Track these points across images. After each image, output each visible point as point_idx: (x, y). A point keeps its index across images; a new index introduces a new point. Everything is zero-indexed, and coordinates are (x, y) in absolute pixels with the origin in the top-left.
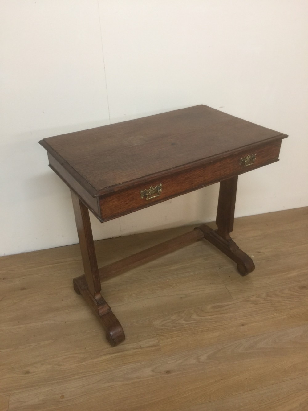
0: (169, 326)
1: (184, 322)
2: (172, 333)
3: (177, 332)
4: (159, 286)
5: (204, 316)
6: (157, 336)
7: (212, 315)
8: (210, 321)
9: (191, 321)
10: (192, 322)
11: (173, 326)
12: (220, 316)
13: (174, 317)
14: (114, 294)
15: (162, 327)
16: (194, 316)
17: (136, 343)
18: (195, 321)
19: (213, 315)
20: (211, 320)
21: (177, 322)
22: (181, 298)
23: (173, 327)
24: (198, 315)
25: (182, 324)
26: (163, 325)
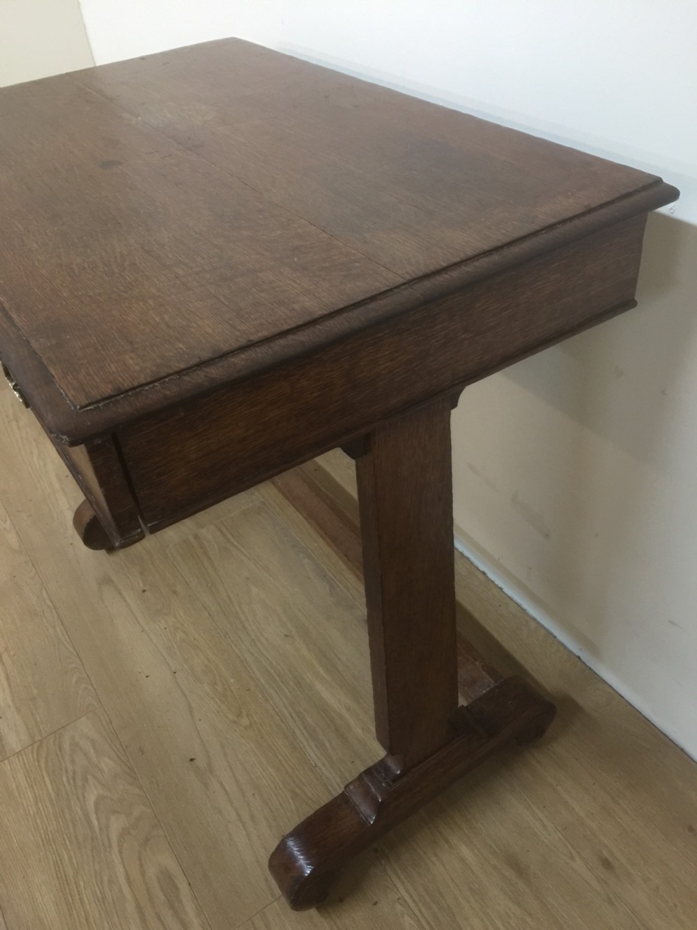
0: (73, 762)
1: (91, 799)
2: (47, 779)
3: (51, 791)
4: (232, 681)
5: (120, 852)
6: (36, 745)
7: (128, 878)
8: (106, 878)
9: (98, 819)
10: (95, 822)
11: (74, 772)
12: (131, 907)
13: (107, 764)
14: (175, 592)
15: (67, 747)
16: (117, 824)
17: (11, 703)
18: (100, 829)
19: (130, 884)
20: (110, 882)
21: (90, 777)
22: (192, 760)
23: (71, 773)
24: (125, 832)
25: (84, 797)
26: (75, 746)
